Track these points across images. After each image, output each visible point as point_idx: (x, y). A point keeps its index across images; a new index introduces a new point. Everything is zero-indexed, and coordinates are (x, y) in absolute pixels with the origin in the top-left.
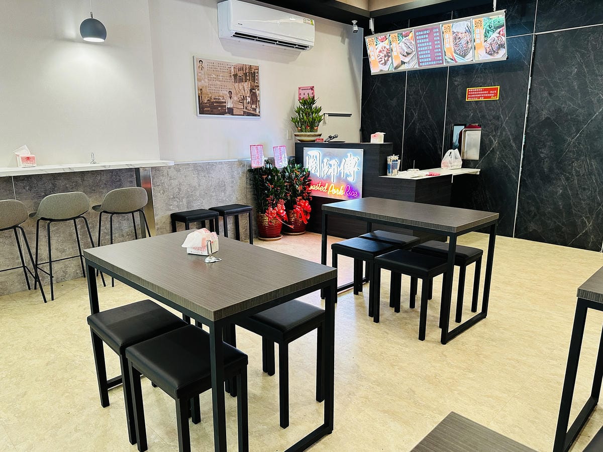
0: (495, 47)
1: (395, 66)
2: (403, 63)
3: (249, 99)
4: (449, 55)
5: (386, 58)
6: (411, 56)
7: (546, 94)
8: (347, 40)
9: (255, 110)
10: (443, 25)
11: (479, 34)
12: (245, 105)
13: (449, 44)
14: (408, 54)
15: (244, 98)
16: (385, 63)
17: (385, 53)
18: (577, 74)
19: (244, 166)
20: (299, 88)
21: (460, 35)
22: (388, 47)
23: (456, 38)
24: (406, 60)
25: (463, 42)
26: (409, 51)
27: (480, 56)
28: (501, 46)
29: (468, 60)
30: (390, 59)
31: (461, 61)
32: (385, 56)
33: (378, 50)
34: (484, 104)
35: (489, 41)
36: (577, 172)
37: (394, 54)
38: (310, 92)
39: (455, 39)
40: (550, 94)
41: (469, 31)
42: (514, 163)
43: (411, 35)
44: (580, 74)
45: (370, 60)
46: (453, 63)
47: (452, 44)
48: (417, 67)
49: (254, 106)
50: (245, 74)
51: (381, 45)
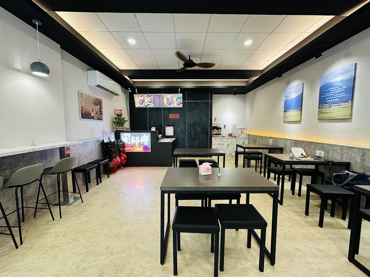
0: (179, 104)
1: (145, 105)
2: (149, 105)
3: (99, 113)
4: (165, 104)
5: (142, 103)
6: (152, 103)
7: (191, 117)
8: (125, 94)
9: (101, 117)
10: (164, 95)
11: (175, 99)
12: (98, 115)
13: (165, 101)
14: (151, 102)
15: (98, 112)
16: (142, 104)
17: (142, 101)
18: (198, 112)
19: (99, 142)
20: (115, 110)
21: (169, 99)
22: (143, 99)
23: (168, 99)
24: (150, 104)
25: (170, 101)
26: (151, 101)
27: (175, 105)
28: (181, 103)
29: (171, 106)
30: (144, 103)
31: (169, 106)
32: (142, 102)
33: (139, 100)
34: (175, 119)
35: (178, 101)
36: (201, 137)
37: (145, 101)
38: (120, 111)
39: (167, 99)
40: (192, 117)
41: (172, 98)
42: (185, 136)
43: (152, 96)
44: (199, 113)
45: (135, 102)
46: (166, 107)
48: (154, 107)
49: (101, 116)
50: (98, 102)
51: (140, 98)
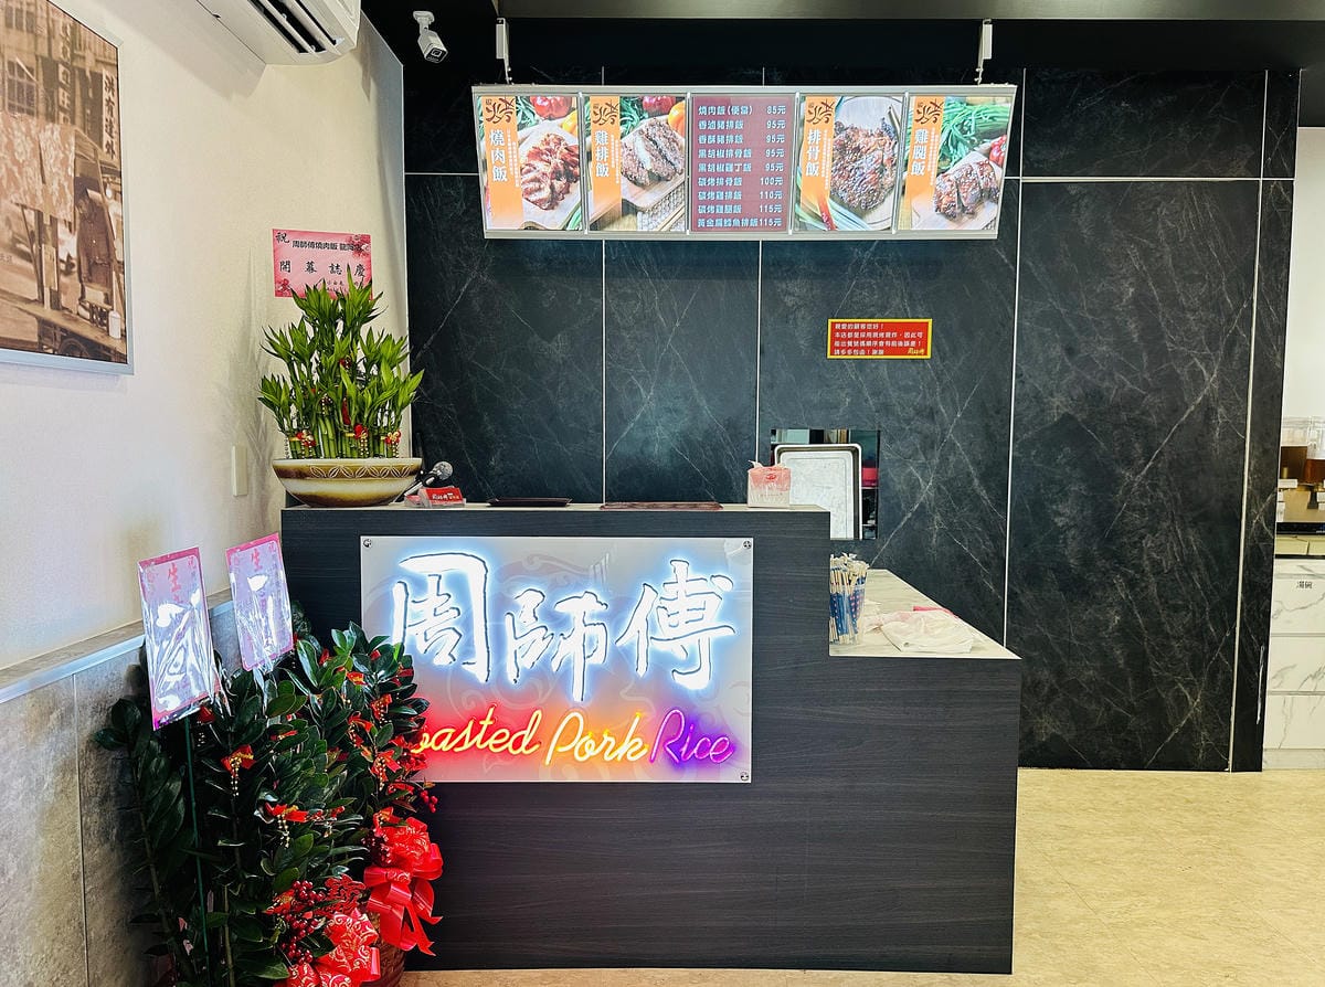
0: (969, 196)
1: (595, 212)
2: (629, 208)
3: (69, 245)
4: (810, 200)
5: (558, 185)
6: (669, 187)
7: (1057, 351)
8: (372, 84)
10: (806, 97)
11: (925, 144)
12: (50, 279)
13: (816, 162)
14: (658, 179)
15: (41, 232)
16: (553, 202)
17: (557, 161)
18: (1135, 300)
19: (64, 720)
20: (279, 236)
21: (861, 141)
22: (573, 141)
23: (846, 149)
24: (644, 199)
25: (867, 164)
26: (663, 169)
27: (921, 220)
28: (986, 195)
29: (877, 225)
30: (575, 188)
31: (848, 227)
32: (556, 175)
33: (526, 148)
34: (884, 371)
35: (954, 172)
36: (1155, 564)
37: (596, 170)
39: (842, 149)
40: (1070, 351)
41: (893, 132)
42: (987, 546)
43: (676, 112)
44: (1142, 304)
45: (484, 179)
46: (818, 233)
47: (828, 165)
48: (684, 233)
50: (49, 66)
51: (539, 131)
